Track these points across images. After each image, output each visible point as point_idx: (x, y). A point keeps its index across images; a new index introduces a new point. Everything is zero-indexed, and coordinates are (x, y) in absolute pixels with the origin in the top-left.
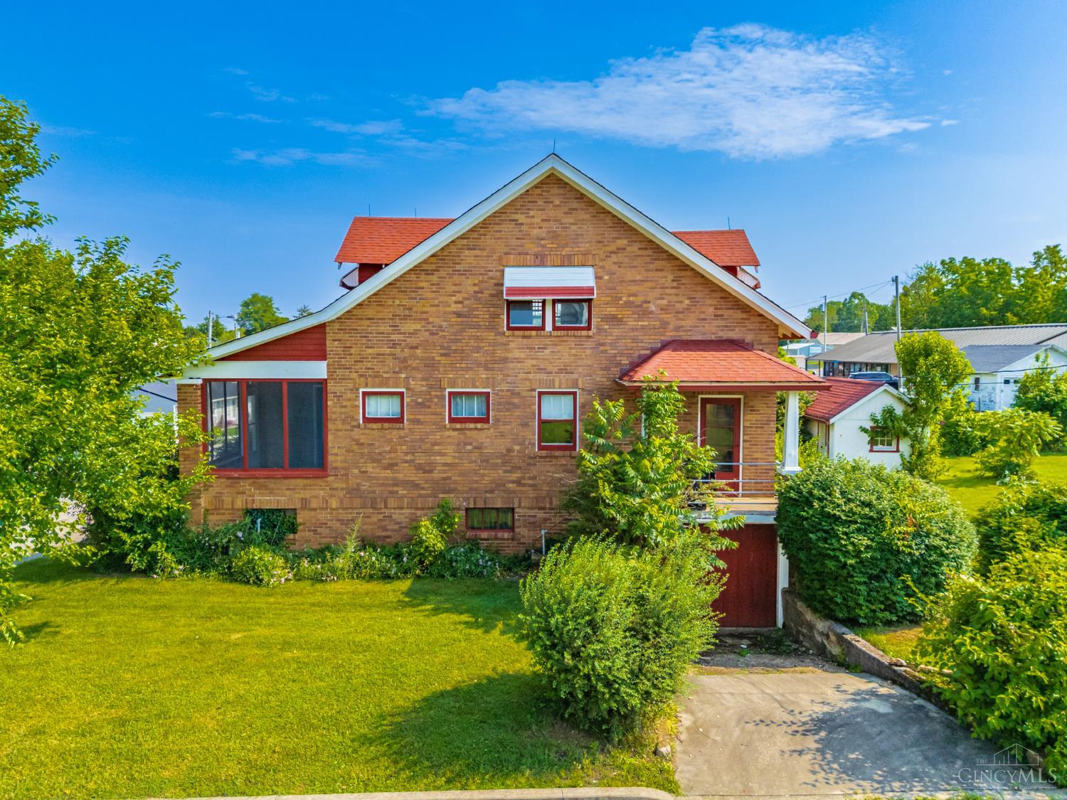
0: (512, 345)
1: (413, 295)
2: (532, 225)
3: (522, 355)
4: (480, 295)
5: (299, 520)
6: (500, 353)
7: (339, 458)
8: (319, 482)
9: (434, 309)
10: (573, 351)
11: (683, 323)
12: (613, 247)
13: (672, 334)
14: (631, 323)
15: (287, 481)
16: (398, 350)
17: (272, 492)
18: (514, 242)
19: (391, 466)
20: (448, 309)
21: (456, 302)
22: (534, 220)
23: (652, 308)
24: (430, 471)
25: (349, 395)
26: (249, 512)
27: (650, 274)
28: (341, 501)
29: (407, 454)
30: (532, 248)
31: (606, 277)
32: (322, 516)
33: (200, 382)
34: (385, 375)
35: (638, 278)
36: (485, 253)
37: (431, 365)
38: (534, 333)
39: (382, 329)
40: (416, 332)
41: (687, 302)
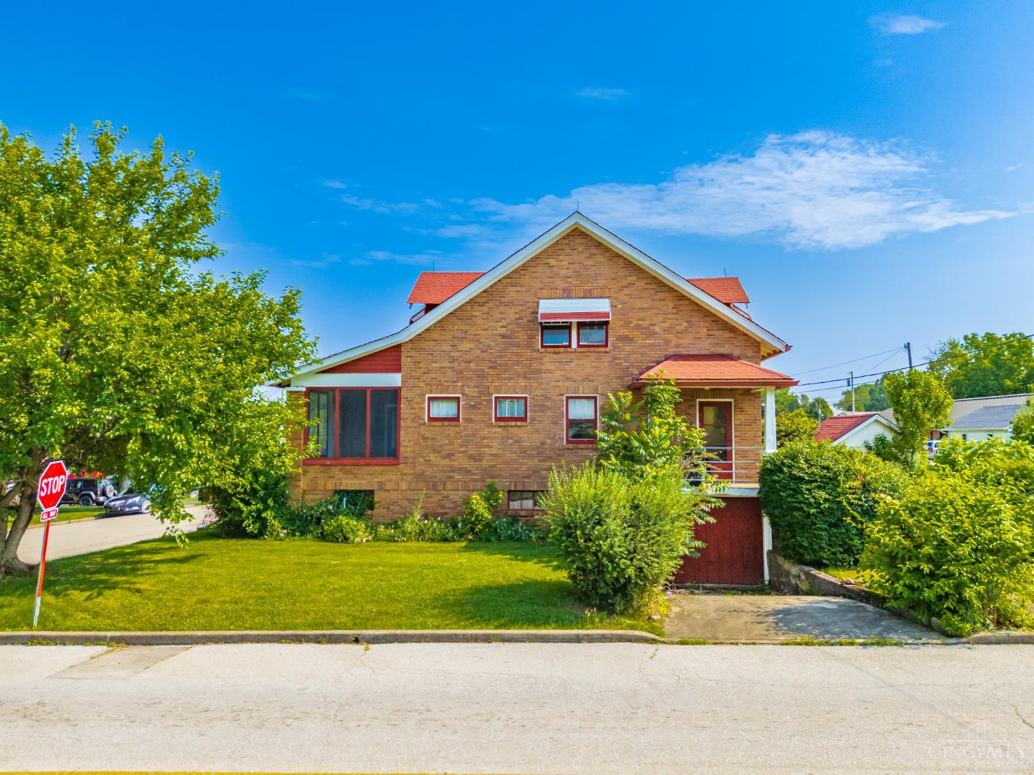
0: (545, 360)
1: (469, 321)
2: (561, 267)
3: (554, 368)
4: (520, 321)
5: (376, 499)
6: (535, 366)
7: (408, 449)
8: (393, 468)
9: (484, 332)
10: (594, 364)
11: (682, 341)
12: (625, 283)
13: (673, 350)
14: (641, 342)
15: (367, 468)
16: (456, 365)
17: (355, 477)
18: (547, 280)
19: (449, 456)
20: (495, 332)
21: (501, 327)
22: (563, 263)
23: (657, 329)
24: (480, 460)
25: (418, 400)
26: (337, 492)
27: (656, 303)
28: (410, 483)
29: (461, 446)
30: (560, 284)
31: (620, 306)
32: (394, 496)
33: (304, 389)
34: (446, 384)
35: (645, 306)
36: (524, 289)
37: (481, 376)
38: (562, 350)
39: (444, 348)
40: (470, 350)
41: (685, 324)
